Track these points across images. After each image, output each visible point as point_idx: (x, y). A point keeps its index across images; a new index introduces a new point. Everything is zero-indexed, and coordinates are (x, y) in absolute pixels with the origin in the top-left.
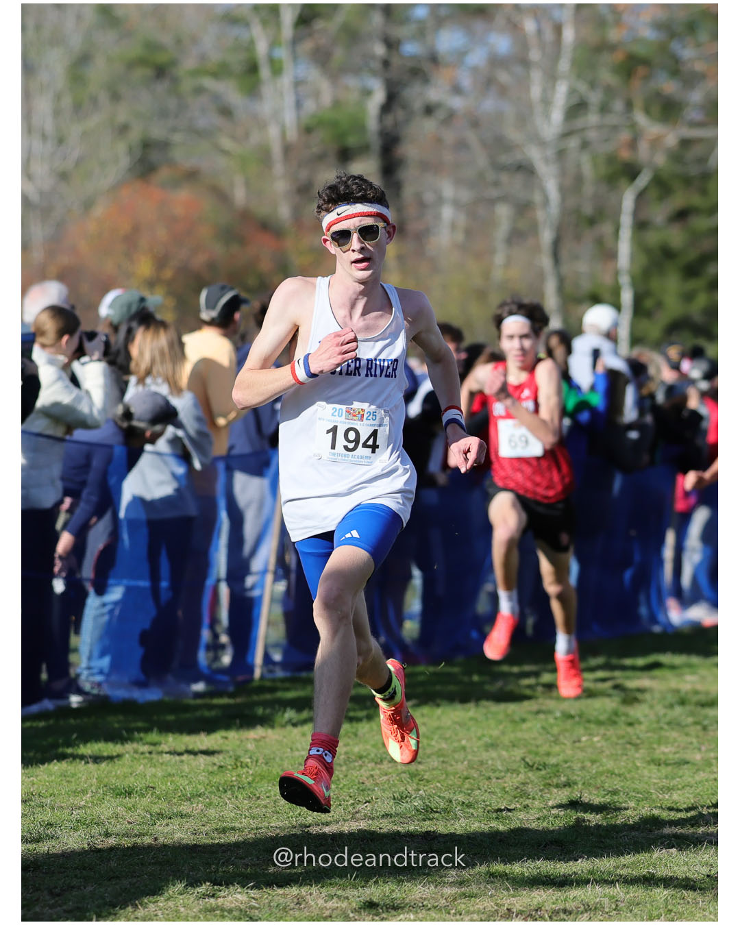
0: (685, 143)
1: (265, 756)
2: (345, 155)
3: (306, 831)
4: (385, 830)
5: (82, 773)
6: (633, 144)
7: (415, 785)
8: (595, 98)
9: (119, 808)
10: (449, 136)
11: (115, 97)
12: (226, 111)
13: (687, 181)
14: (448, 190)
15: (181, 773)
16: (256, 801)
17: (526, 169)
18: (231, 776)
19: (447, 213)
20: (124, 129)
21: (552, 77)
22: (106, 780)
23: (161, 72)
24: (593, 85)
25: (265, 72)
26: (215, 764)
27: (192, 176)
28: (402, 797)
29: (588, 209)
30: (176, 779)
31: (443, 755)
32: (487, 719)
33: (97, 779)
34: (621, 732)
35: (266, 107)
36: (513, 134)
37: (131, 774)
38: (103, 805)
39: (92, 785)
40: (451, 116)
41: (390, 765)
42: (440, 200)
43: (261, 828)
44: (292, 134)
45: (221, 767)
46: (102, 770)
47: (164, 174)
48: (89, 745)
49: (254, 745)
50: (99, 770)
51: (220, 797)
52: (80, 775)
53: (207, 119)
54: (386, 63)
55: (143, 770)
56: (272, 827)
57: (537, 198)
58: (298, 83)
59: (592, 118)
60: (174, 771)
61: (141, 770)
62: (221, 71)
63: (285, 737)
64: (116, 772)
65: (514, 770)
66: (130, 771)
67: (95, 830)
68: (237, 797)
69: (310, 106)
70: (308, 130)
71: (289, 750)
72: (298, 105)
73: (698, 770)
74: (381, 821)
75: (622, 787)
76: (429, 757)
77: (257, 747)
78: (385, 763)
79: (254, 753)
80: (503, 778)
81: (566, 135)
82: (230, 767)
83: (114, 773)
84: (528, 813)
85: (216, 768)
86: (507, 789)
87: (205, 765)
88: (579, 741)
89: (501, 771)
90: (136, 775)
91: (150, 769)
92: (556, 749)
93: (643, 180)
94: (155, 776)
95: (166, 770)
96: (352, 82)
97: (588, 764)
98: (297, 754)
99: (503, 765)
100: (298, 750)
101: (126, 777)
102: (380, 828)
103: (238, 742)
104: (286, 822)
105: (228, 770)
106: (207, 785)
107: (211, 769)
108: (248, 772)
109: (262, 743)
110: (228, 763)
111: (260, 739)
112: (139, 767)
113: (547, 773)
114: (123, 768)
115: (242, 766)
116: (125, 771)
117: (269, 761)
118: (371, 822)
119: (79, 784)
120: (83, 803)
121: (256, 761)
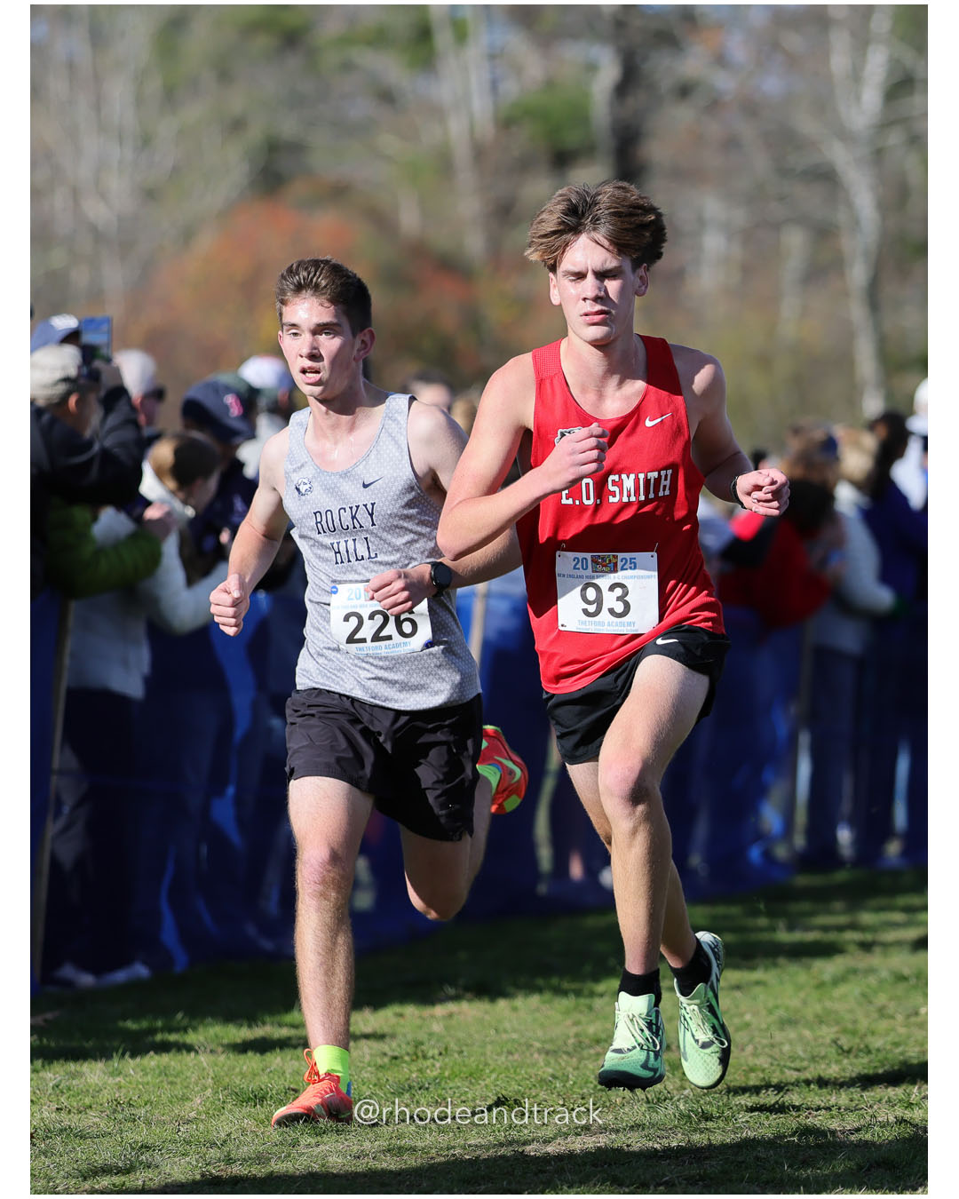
1: (459, 1040)
2: (562, 160)
3: (520, 1150)
4: (636, 1147)
5: (191, 1070)
7: (677, 1081)
9: (246, 1121)
10: (713, 130)
11: (224, 75)
12: (387, 97)
14: (712, 206)
17: (826, 177)
18: (408, 1072)
19: (713, 243)
20: (237, 126)
21: (862, 42)
22: (227, 1080)
23: (291, 39)
24: (921, 51)
25: (443, 39)
26: (385, 1054)
27: (339, 193)
28: (659, 1099)
32: (782, 983)
33: (212, 1078)
35: (445, 88)
36: (806, 124)
37: (263, 1070)
38: (222, 1118)
39: (206, 1088)
40: (715, 105)
42: (701, 222)
43: (454, 1147)
44: (486, 127)
45: (395, 1058)
46: (221, 1065)
47: (298, 189)
48: (201, 1030)
49: (442, 1026)
50: (216, 1065)
52: (189, 1074)
53: (361, 108)
54: (619, 25)
55: (281, 1065)
56: (470, 1146)
57: (842, 217)
58: (493, 56)
61: (278, 1065)
62: (380, 38)
63: (486, 1012)
64: (241, 1069)
65: (823, 1058)
66: (262, 1065)
67: (213, 1153)
68: (418, 1102)
69: (511, 89)
70: (507, 122)
71: (492, 1032)
72: (494, 85)
74: (629, 1135)
77: (447, 1028)
79: (444, 1037)
80: (805, 1069)
81: (885, 125)
82: (407, 1058)
83: (237, 1070)
84: (843, 1120)
85: (386, 1060)
87: (371, 1055)
89: (802, 1060)
90: (271, 1071)
91: (290, 1063)
92: (883, 1025)
94: (298, 1073)
96: (573, 53)
98: (504, 1036)
99: (805, 1051)
100: (505, 1031)
101: (255, 1075)
102: (628, 1146)
103: (418, 1022)
104: (491, 1138)
105: (405, 1062)
106: (375, 1085)
107: (379, 1061)
108: (434, 1066)
109: (453, 1022)
110: (404, 1052)
111: (451, 1015)
112: (275, 1059)
113: (870, 1062)
114: (252, 1061)
115: (425, 1057)
116: (255, 1067)
117: (464, 1048)
118: (614, 1136)
119: (187, 1087)
120: (193, 1114)
121: (446, 1049)
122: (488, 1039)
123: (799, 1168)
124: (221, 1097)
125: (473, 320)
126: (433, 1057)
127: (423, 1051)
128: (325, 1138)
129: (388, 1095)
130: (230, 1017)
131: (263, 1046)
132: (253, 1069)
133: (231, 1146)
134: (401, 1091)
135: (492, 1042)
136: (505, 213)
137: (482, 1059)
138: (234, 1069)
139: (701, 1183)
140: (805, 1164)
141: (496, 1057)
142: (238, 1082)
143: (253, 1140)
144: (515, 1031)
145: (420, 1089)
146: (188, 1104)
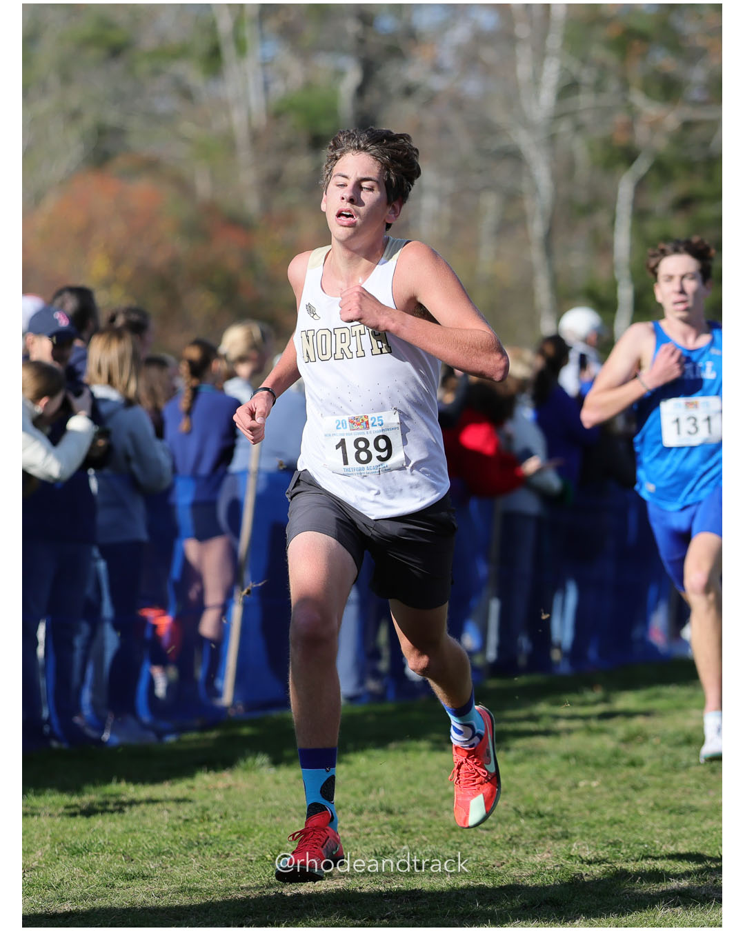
0: (687, 125)
1: (235, 807)
2: (317, 142)
3: (279, 892)
4: (365, 890)
5: (35, 829)
6: (629, 127)
7: (397, 837)
8: (587, 76)
9: (75, 869)
10: (430, 119)
11: (66, 79)
12: (187, 94)
13: (690, 167)
14: (430, 177)
15: (143, 828)
16: (225, 858)
17: (514, 156)
18: (197, 830)
19: (429, 203)
20: (74, 116)
21: (540, 55)
22: (61, 837)
23: (116, 51)
24: (584, 61)
25: (229, 52)
26: (180, 817)
27: (151, 166)
28: (384, 853)
29: (582, 197)
30: (138, 835)
31: (428, 804)
33: (50, 836)
34: (621, 776)
35: (229, 88)
36: (499, 116)
37: (88, 830)
38: (58, 866)
39: (46, 844)
40: (431, 99)
41: (372, 816)
42: (421, 189)
43: (230, 889)
44: (260, 119)
45: (187, 820)
46: (57, 825)
47: (120, 162)
48: (42, 798)
49: (223, 795)
50: (54, 826)
51: (186, 855)
52: (33, 832)
53: (167, 104)
54: (361, 41)
55: (101, 826)
56: (242, 889)
57: (525, 185)
58: (265, 64)
59: (585, 100)
60: (135, 826)
61: (99, 826)
62: (182, 53)
63: (256, 785)
64: (72, 828)
66: (87, 826)
67: (50, 893)
68: (204, 854)
69: (278, 88)
70: (277, 115)
71: (260, 800)
72: (266, 87)
73: (706, 817)
74: (361, 880)
75: (624, 838)
76: (413, 806)
77: (227, 797)
78: (365, 813)
79: (224, 804)
81: (557, 117)
82: (196, 821)
83: (69, 829)
84: (521, 868)
85: (181, 822)
86: (498, 842)
87: (170, 818)
88: (576, 786)
90: (94, 831)
91: (109, 824)
92: (551, 795)
93: (642, 166)
94: (114, 831)
95: (127, 825)
96: (324, 63)
97: (587, 812)
98: (269, 804)
100: (270, 800)
101: (82, 833)
102: (360, 888)
103: (205, 792)
104: (258, 882)
105: (195, 824)
106: (172, 841)
107: (175, 823)
108: (216, 827)
109: (232, 792)
110: (193, 816)
111: (229, 788)
112: (98, 822)
113: (542, 823)
114: (80, 823)
115: (209, 820)
116: (82, 827)
117: (240, 813)
118: (350, 881)
119: (31, 843)
120: (35, 864)
121: (226, 814)
122: (257, 806)
123: (488, 906)
124: (56, 850)
125: (250, 261)
126: (216, 820)
127: (208, 815)
128: (134, 882)
129: (182, 849)
130: (64, 788)
131: (89, 812)
132: (81, 830)
133: (63, 888)
134: (191, 846)
135: (259, 809)
136: (273, 182)
137: (253, 821)
138: (67, 828)
139: (414, 917)
140: (491, 901)
141: (263, 820)
142: (69, 839)
143: (80, 884)
144: (277, 799)
145: (206, 844)
146: (32, 856)
